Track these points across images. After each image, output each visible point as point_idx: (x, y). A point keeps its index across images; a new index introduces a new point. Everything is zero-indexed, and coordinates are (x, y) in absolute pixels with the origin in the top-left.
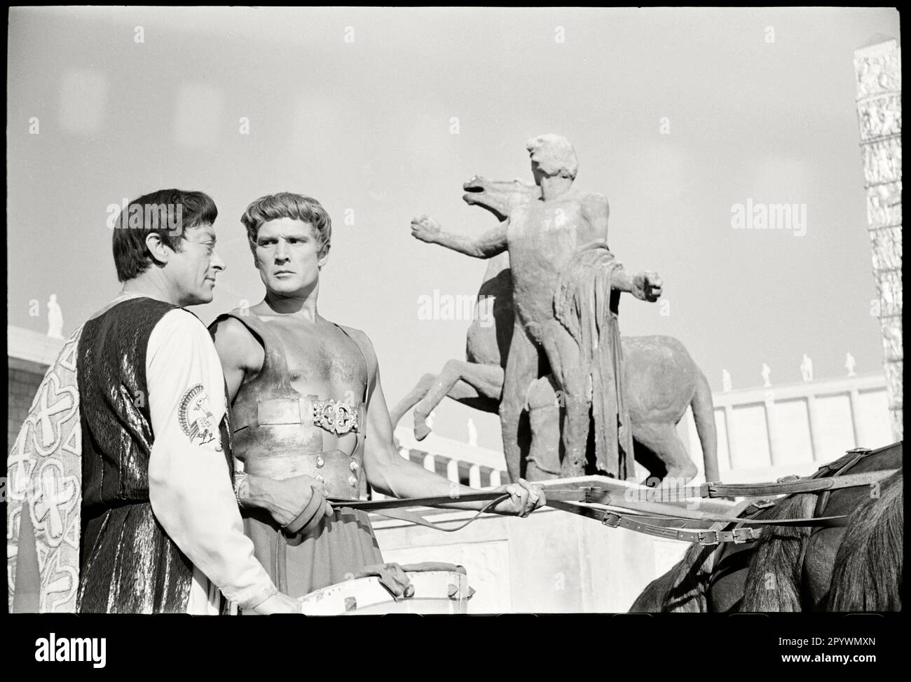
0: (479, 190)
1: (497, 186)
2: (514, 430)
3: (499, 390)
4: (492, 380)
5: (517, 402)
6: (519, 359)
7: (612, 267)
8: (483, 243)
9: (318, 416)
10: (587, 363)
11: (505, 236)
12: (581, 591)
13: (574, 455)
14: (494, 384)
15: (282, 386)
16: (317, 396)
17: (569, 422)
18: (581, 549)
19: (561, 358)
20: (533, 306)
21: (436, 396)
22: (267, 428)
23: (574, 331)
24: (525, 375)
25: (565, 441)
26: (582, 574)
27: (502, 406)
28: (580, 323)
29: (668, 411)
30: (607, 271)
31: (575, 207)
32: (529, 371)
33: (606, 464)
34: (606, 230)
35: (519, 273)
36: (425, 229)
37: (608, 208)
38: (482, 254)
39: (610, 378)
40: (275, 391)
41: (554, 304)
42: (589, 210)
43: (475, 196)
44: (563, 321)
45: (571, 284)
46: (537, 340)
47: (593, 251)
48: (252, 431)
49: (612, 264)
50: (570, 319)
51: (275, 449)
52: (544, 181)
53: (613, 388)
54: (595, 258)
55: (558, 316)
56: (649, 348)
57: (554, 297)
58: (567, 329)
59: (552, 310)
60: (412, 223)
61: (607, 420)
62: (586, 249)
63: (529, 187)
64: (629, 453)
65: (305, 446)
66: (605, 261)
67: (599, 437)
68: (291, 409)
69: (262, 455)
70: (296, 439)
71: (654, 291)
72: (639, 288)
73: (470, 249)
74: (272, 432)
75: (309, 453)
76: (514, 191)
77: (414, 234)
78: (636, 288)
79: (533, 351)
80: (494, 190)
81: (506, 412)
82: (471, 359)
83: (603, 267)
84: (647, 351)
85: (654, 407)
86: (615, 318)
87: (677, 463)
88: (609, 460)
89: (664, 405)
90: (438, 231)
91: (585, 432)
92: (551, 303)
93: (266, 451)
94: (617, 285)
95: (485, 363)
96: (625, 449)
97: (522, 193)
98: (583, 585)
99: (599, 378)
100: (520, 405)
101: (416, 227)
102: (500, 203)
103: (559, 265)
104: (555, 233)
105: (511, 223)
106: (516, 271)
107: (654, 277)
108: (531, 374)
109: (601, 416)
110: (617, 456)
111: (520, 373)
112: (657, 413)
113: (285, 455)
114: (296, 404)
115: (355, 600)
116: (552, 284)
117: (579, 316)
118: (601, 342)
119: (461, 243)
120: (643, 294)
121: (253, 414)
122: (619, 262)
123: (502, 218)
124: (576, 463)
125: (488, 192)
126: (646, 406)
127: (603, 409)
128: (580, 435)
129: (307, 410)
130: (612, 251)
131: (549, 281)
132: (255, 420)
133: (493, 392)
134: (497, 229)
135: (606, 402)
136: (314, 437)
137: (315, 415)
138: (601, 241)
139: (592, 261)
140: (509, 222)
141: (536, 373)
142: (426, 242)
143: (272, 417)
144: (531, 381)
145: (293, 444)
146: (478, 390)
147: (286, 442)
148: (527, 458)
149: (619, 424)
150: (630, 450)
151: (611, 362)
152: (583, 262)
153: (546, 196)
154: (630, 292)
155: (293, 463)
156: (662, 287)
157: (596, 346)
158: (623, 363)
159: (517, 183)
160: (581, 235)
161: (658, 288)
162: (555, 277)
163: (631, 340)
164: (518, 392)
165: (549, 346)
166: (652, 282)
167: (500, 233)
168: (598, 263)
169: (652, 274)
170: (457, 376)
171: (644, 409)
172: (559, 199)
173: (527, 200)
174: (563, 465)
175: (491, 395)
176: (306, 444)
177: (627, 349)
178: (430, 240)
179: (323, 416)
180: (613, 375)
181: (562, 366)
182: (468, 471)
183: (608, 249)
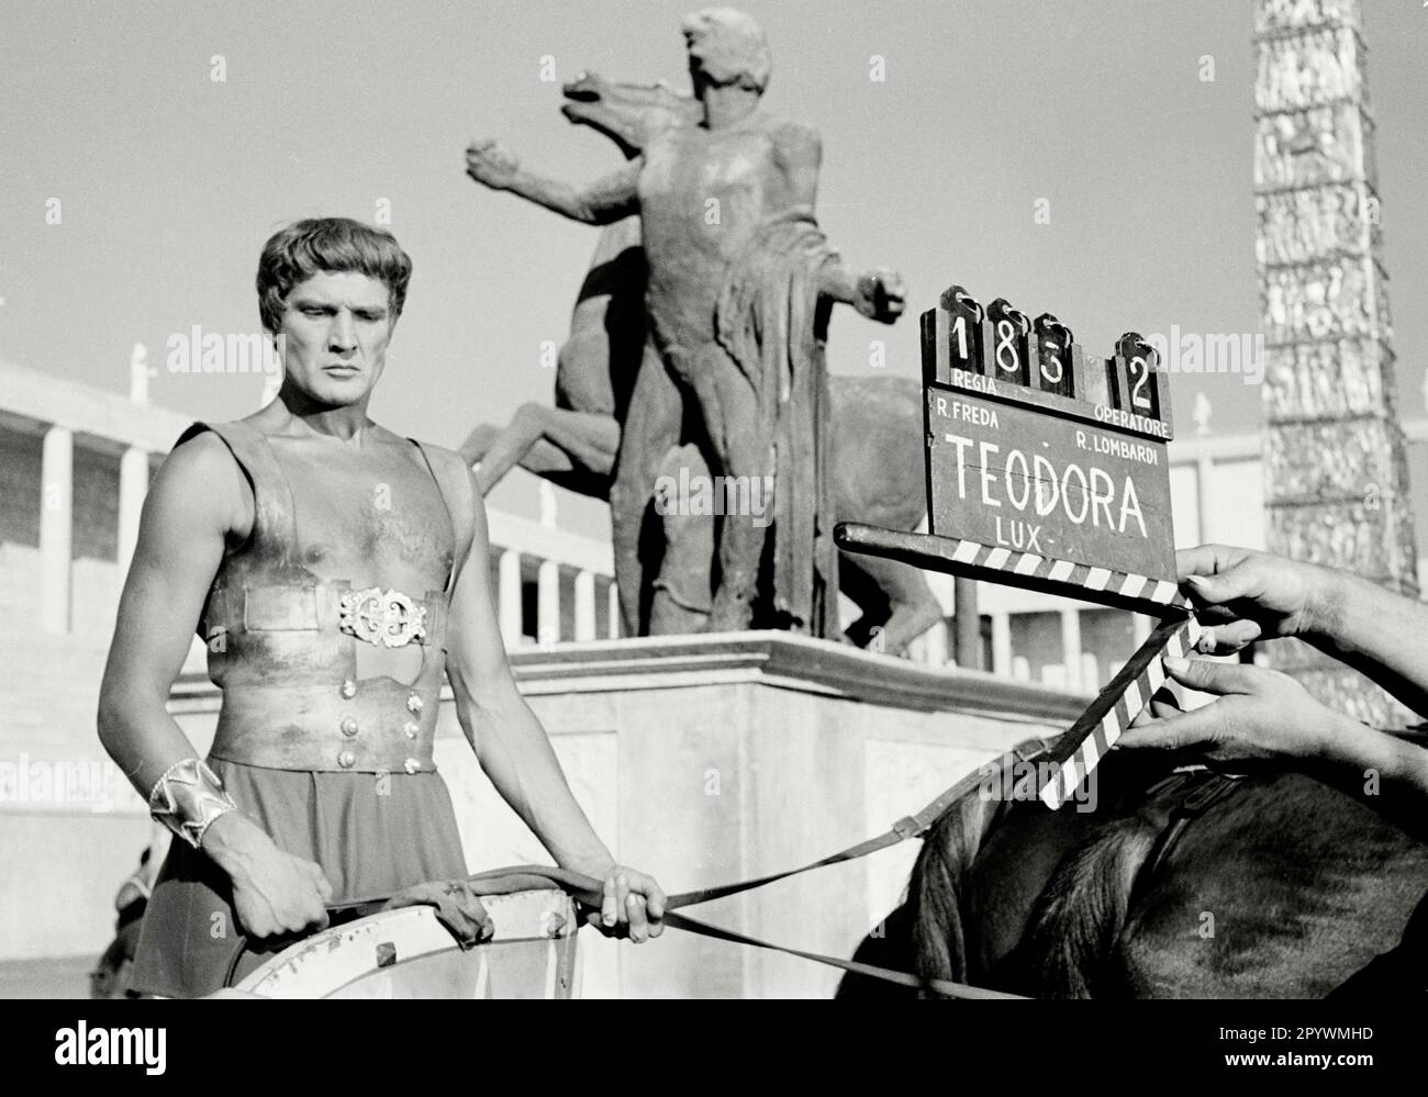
0: (591, 97)
1: (624, 93)
2: (633, 531)
3: (609, 460)
4: (599, 442)
5: (641, 485)
6: (650, 408)
7: (822, 257)
8: (595, 197)
9: (348, 617)
10: (768, 424)
11: (635, 188)
12: (738, 823)
13: (735, 584)
14: (603, 449)
15: (286, 563)
16: (348, 582)
17: (731, 525)
18: (742, 753)
19: (723, 415)
20: (679, 318)
21: (499, 465)
22: (259, 637)
23: (749, 367)
24: (658, 439)
25: (723, 557)
26: (742, 797)
27: (615, 490)
28: (760, 353)
29: (902, 509)
30: (813, 265)
31: (763, 146)
32: (666, 430)
33: (790, 600)
34: (815, 190)
35: (658, 256)
36: (491, 164)
37: (819, 149)
38: (591, 217)
39: (807, 453)
40: (275, 572)
41: (715, 318)
42: (786, 152)
43: (583, 109)
44: (730, 349)
45: (749, 284)
46: (684, 378)
47: (790, 226)
48: (235, 641)
49: (821, 253)
50: (744, 347)
51: (272, 673)
52: (711, 93)
53: (810, 470)
54: (793, 239)
55: (722, 338)
56: (875, 398)
57: (717, 307)
58: (738, 363)
59: (711, 327)
60: (470, 151)
61: (796, 524)
62: (776, 223)
63: (682, 99)
64: (832, 582)
65: (325, 669)
66: (810, 245)
67: (783, 552)
68: (302, 603)
69: (250, 683)
70: (309, 657)
71: (893, 306)
72: (867, 298)
73: (572, 207)
74: (267, 642)
75: (331, 681)
76: (653, 104)
77: (470, 172)
78: (861, 297)
79: (674, 397)
80: (618, 100)
81: (622, 502)
82: (563, 401)
83: (806, 257)
84: (872, 403)
85: (876, 501)
86: (822, 349)
87: (910, 597)
88: (796, 595)
89: (895, 499)
90: (514, 169)
91: (757, 543)
92: (710, 315)
93: (258, 677)
94: (829, 290)
95: (588, 411)
96: (825, 576)
97: (668, 108)
98: (743, 815)
99: (788, 453)
100: (647, 488)
101: (475, 159)
102: (627, 124)
103: (729, 248)
104: (723, 191)
105: (647, 166)
106: (652, 250)
107: (894, 280)
108: (667, 440)
109: (787, 516)
110: (810, 587)
111: (650, 435)
112: (881, 511)
113: (288, 684)
114: (310, 596)
115: (394, 948)
116: (715, 280)
117: (759, 341)
118: (796, 389)
119: (555, 195)
120: (873, 311)
121: (237, 610)
122: (834, 249)
123: (631, 152)
124: (739, 597)
125: (608, 103)
126: (864, 499)
127: (791, 507)
128: (749, 548)
129: (329, 608)
130: (823, 228)
131: (709, 275)
132: (239, 621)
133: (601, 462)
134: (620, 174)
135: (797, 494)
136: (341, 653)
137: (343, 616)
138: (804, 209)
139: (787, 244)
140: (643, 165)
141: (677, 436)
142: (493, 187)
143: (268, 617)
144: (668, 449)
145: (303, 664)
146: (573, 457)
147: (291, 662)
148: (656, 583)
149: (817, 533)
150: (832, 576)
151: (809, 424)
152: (772, 244)
153: (713, 121)
154: (851, 303)
155: (303, 698)
156: (907, 300)
157: (785, 395)
158: (830, 426)
159: (661, 91)
160: (770, 197)
161: (899, 300)
162: (719, 268)
163: (846, 382)
164: (644, 466)
165: (704, 390)
166: (890, 289)
167: (625, 181)
168: (797, 250)
169: (892, 276)
170: (538, 432)
171: (860, 503)
172: (734, 128)
173: (676, 122)
174: (717, 600)
175: (595, 467)
176: (327, 665)
177: (837, 399)
178: (499, 185)
179: (358, 617)
180: (811, 449)
181: (725, 428)
182: (536, 570)
183: (814, 223)
